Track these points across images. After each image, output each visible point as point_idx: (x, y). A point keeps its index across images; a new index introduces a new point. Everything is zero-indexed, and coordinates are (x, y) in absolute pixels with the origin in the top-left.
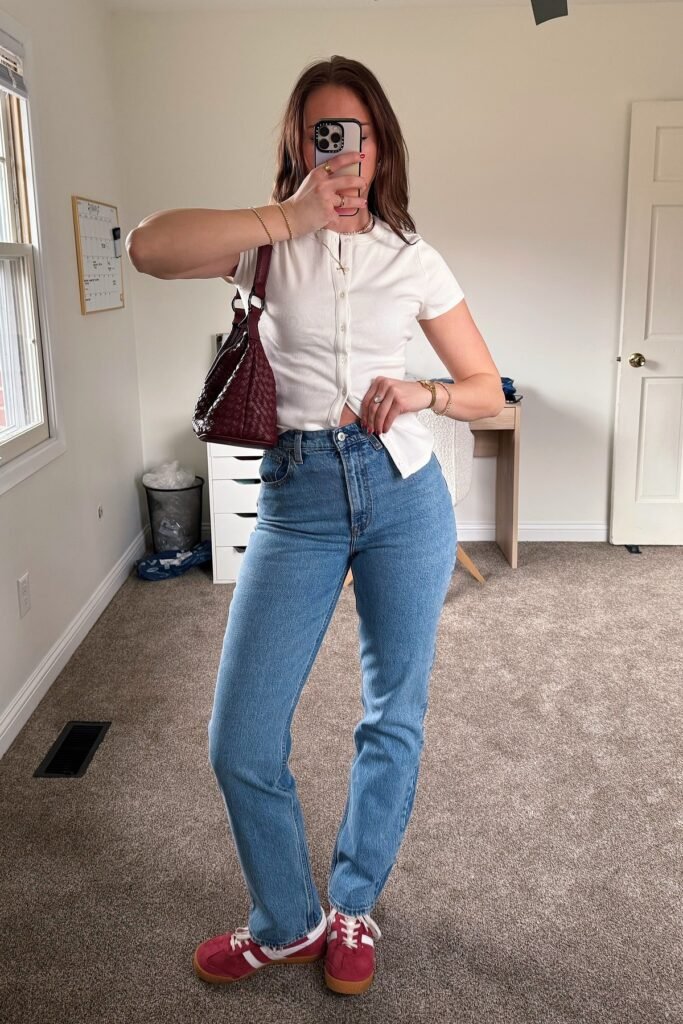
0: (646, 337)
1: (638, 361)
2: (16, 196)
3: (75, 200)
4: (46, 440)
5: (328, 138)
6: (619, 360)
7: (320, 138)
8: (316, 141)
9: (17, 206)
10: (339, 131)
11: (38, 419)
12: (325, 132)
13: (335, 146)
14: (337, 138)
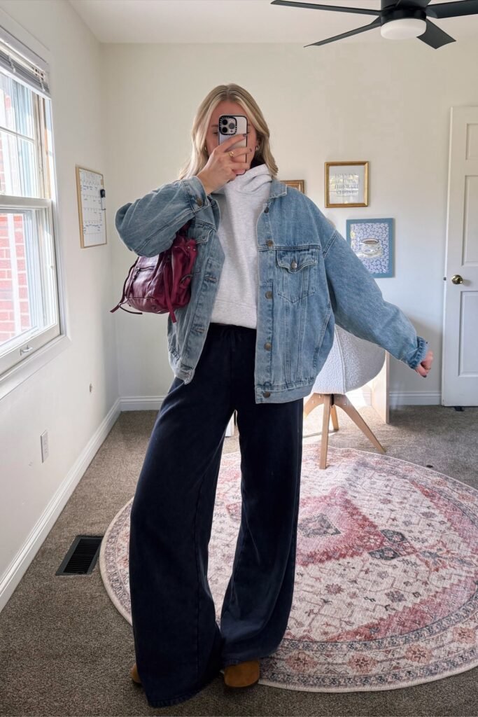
0: (463, 264)
1: (458, 280)
2: (41, 166)
3: (78, 169)
4: (58, 336)
5: (227, 126)
6: (445, 279)
7: (222, 126)
8: (220, 128)
9: (41, 173)
10: (234, 122)
11: (53, 321)
12: (225, 122)
13: (232, 131)
14: (232, 126)
